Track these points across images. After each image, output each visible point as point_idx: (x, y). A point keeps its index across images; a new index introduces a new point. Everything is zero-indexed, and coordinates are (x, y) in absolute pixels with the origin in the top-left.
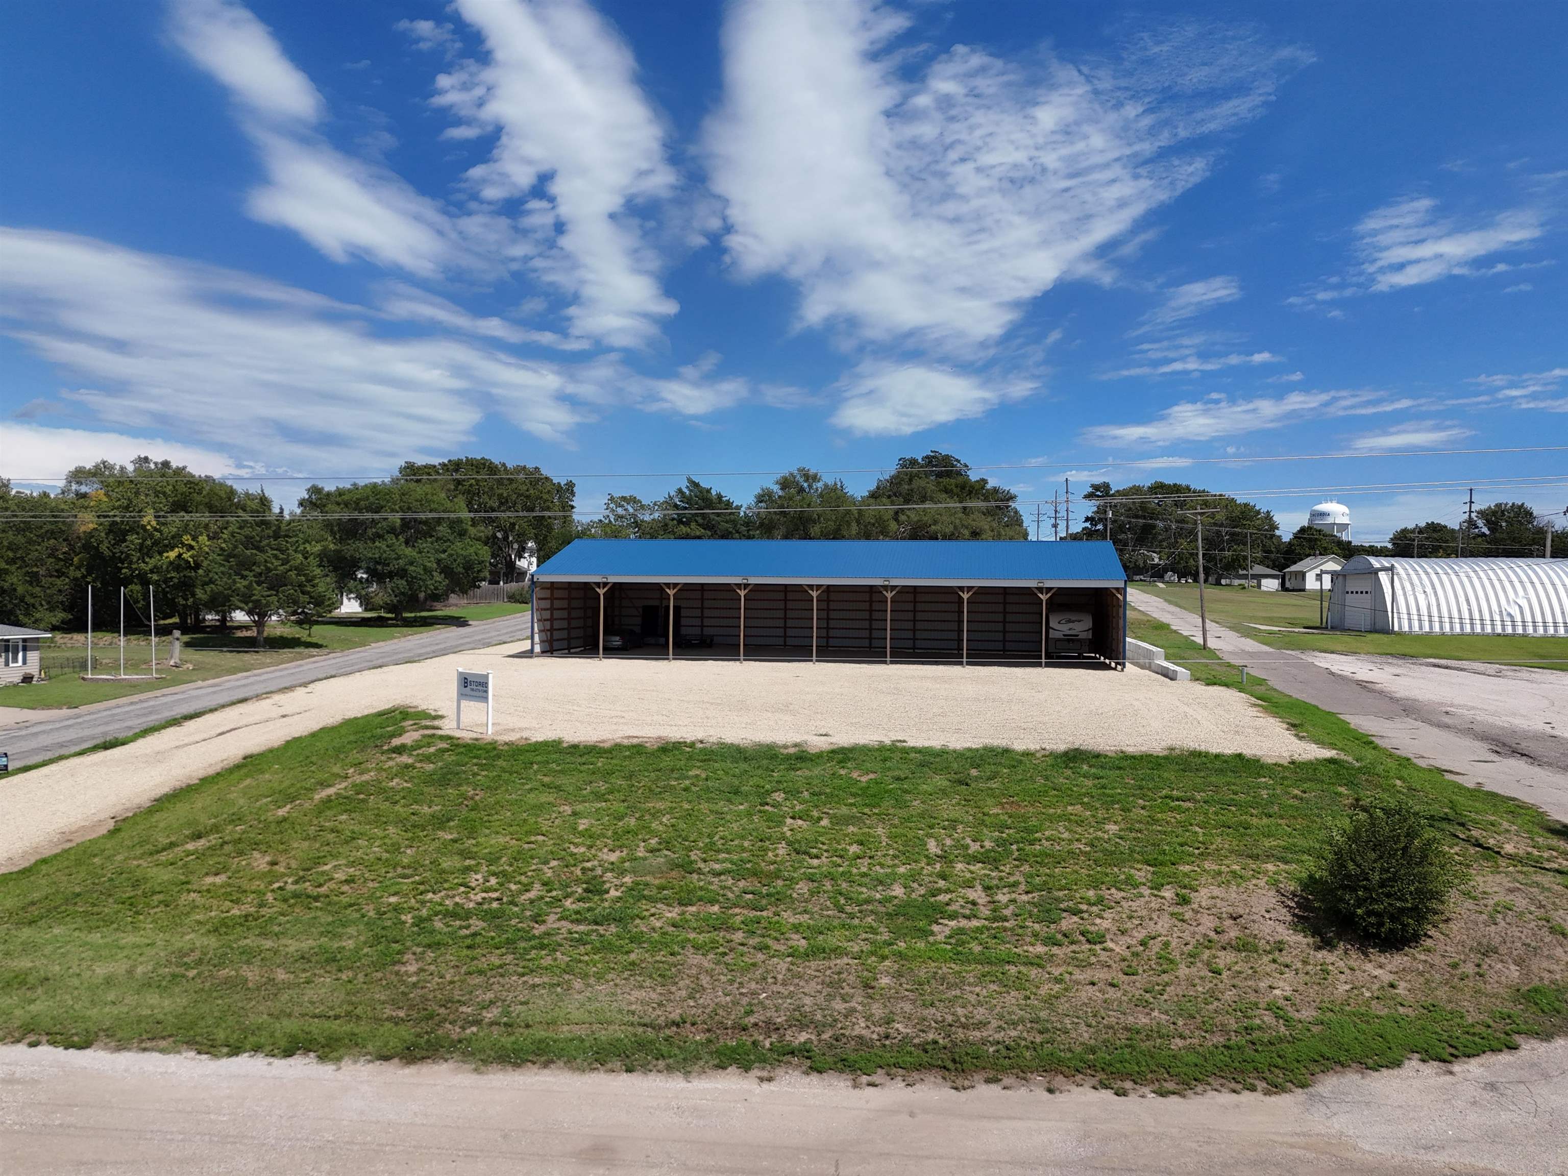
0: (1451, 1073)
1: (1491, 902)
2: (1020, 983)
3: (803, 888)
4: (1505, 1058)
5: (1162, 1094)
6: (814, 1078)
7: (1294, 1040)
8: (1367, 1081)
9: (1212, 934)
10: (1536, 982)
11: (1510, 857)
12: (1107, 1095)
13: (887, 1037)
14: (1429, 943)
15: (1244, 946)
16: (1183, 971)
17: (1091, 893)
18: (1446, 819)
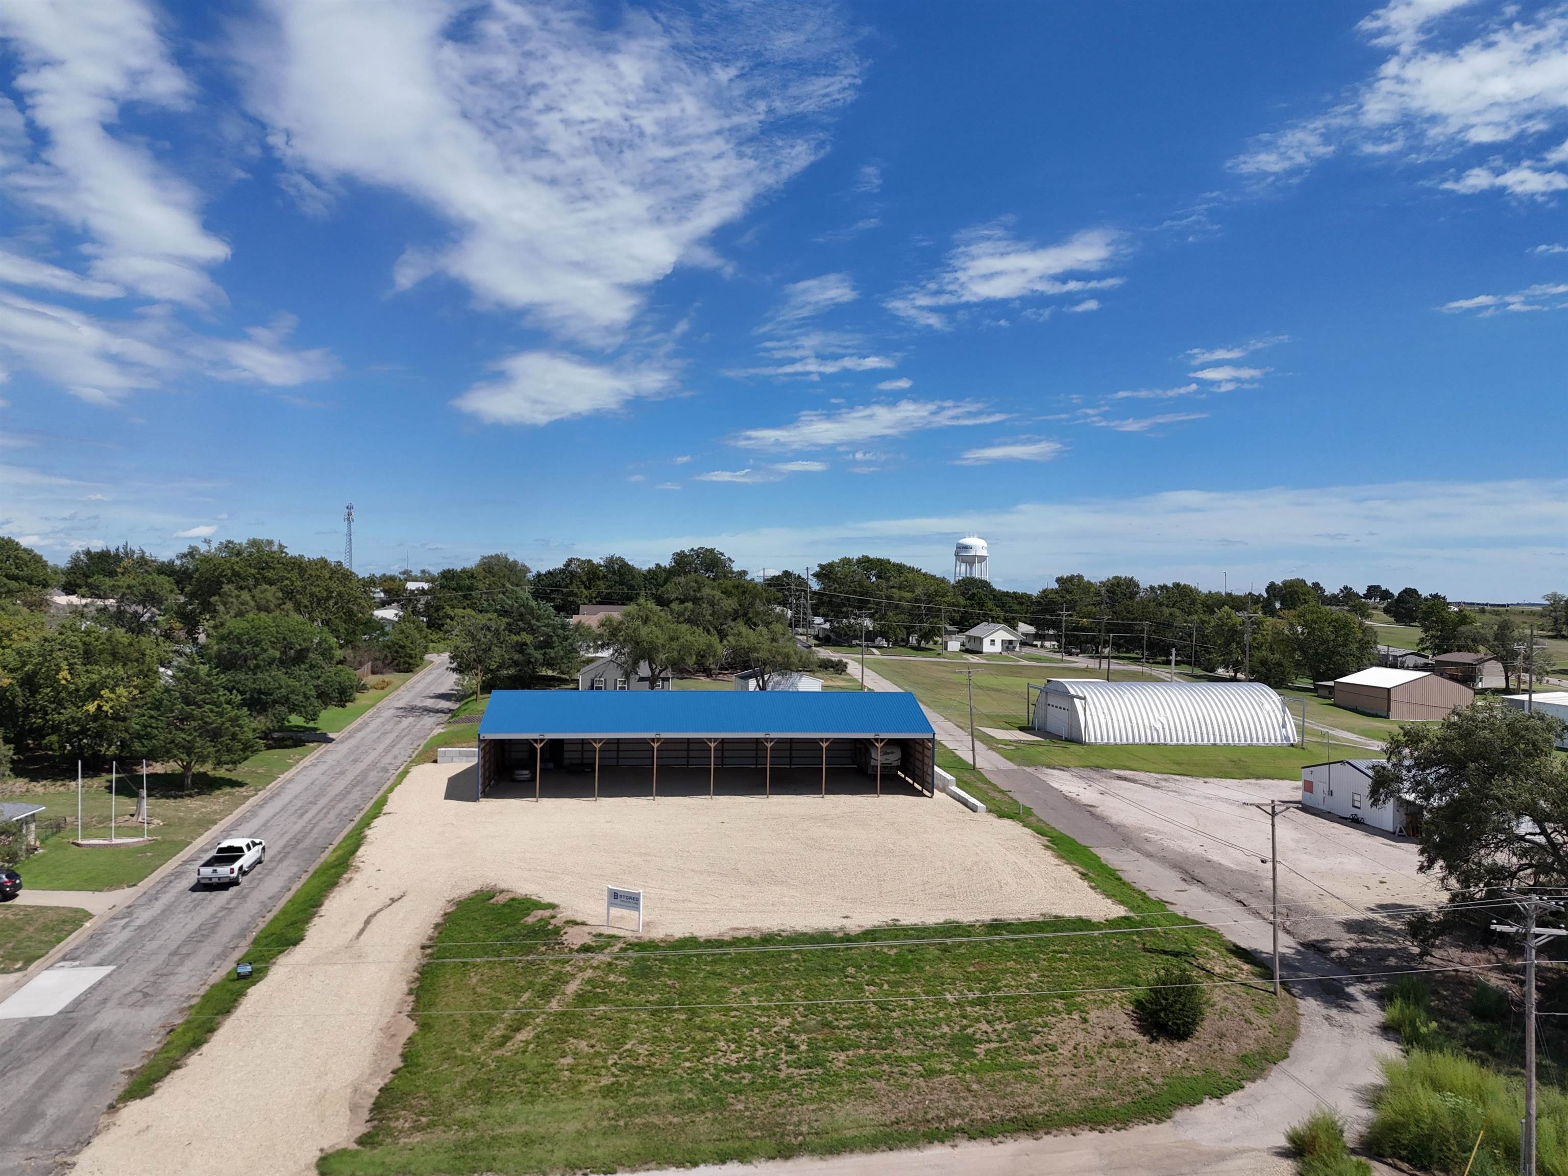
0: (1223, 1104)
1: (1218, 1007)
2: (1033, 1080)
3: (897, 1033)
4: (1240, 1093)
5: (1118, 1130)
6: (973, 1142)
7: (1158, 1095)
8: (1192, 1112)
9: (1103, 1039)
10: (1244, 1052)
11: (1219, 976)
12: (1096, 1133)
13: (994, 1117)
14: (1197, 1034)
15: (1119, 1045)
16: (1099, 1063)
17: (1040, 1020)
18: (1186, 954)
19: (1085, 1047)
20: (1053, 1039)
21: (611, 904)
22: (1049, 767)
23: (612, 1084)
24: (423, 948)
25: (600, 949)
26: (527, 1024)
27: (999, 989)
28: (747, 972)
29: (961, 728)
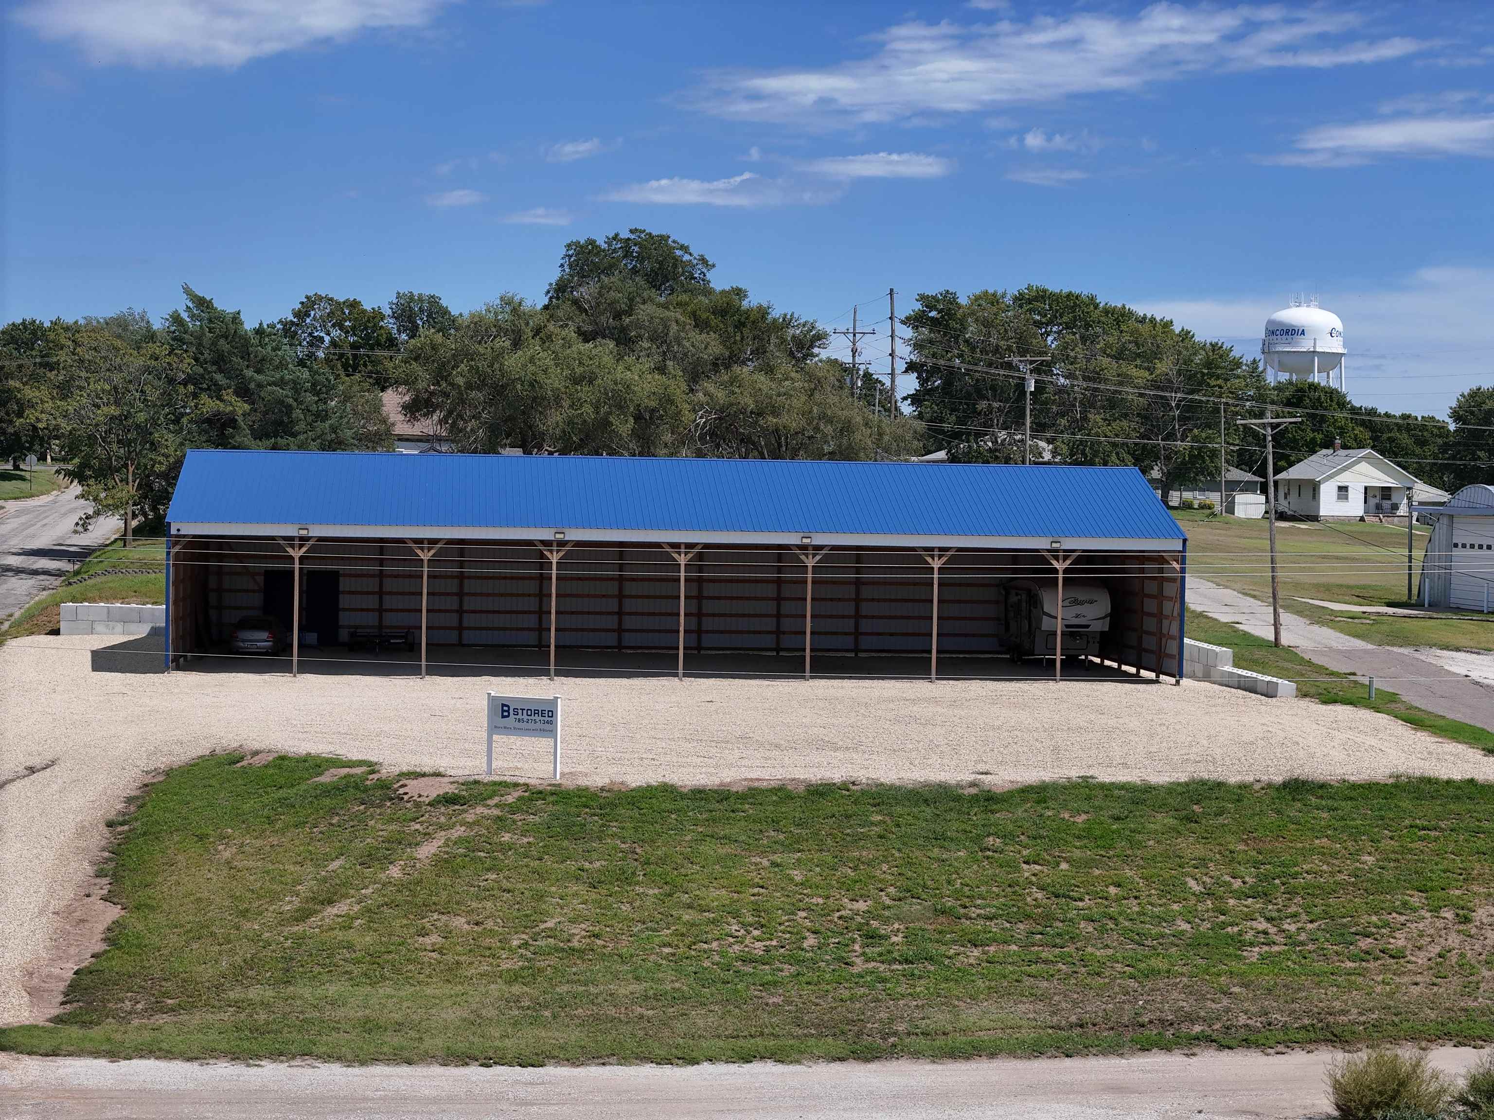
3: (1086, 927)
17: (1374, 919)
19: (1462, 956)
20: (1400, 941)
21: (494, 728)
22: (1447, 648)
23: (522, 968)
24: (110, 824)
25: (482, 799)
26: (345, 896)
27: (1295, 876)
28: (781, 837)
29: (1254, 597)
